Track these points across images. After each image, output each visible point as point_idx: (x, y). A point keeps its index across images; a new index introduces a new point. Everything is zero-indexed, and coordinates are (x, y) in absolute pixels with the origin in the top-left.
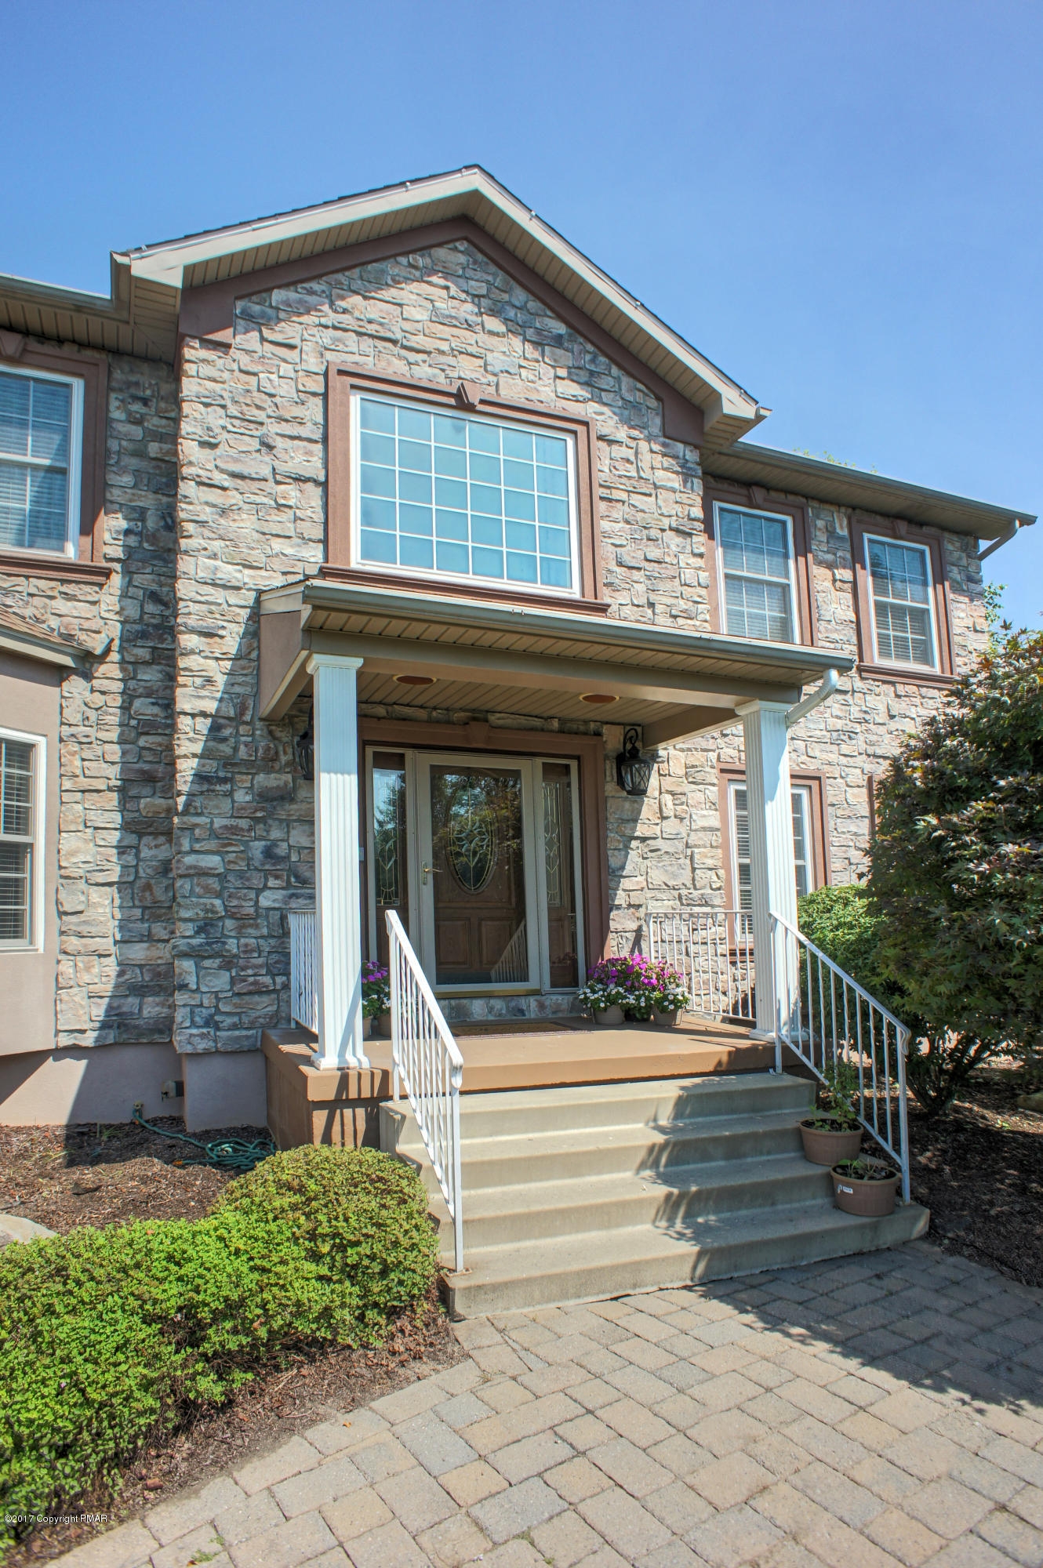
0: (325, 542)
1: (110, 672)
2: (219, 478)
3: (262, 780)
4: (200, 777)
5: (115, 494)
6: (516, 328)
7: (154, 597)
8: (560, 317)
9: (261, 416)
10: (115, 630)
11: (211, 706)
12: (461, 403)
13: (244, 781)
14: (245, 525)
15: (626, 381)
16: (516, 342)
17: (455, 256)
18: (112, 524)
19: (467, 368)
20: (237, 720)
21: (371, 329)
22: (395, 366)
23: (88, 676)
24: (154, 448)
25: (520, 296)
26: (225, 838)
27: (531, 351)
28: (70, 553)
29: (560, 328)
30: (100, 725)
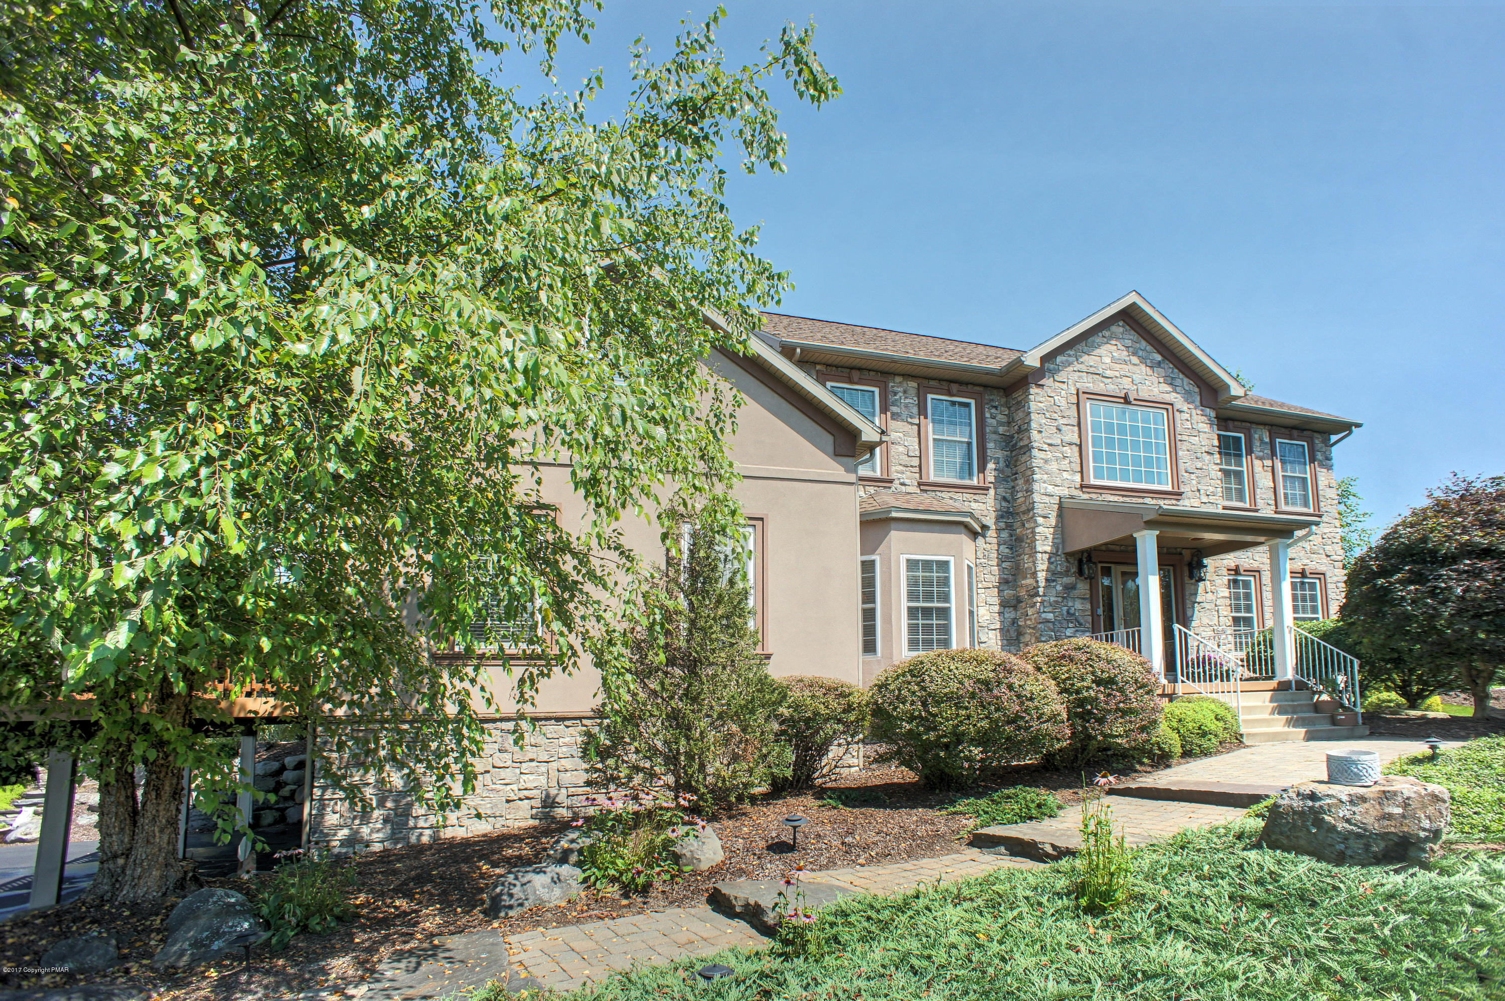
0: (1082, 472)
1: (991, 533)
2: (1045, 447)
3: (1066, 580)
4: (1047, 580)
5: (989, 453)
6: (1143, 360)
7: (1004, 499)
8: (1159, 352)
9: (1055, 416)
10: (993, 515)
11: (1048, 549)
12: (1126, 400)
13: (1060, 581)
14: (1053, 466)
15: (1186, 380)
16: (1143, 367)
17: (1118, 329)
18: (991, 466)
19: (1126, 383)
20: (1056, 554)
21: (1092, 370)
22: (1100, 387)
23: (984, 536)
24: (1001, 430)
25: (1144, 343)
26: (1054, 605)
27: (1149, 371)
28: (975, 482)
29: (1159, 358)
30: (989, 559)
